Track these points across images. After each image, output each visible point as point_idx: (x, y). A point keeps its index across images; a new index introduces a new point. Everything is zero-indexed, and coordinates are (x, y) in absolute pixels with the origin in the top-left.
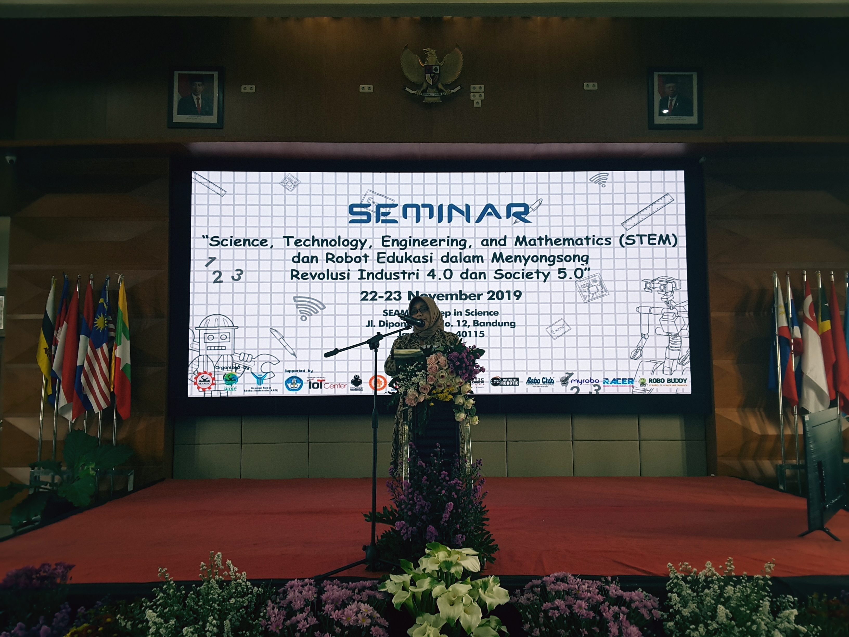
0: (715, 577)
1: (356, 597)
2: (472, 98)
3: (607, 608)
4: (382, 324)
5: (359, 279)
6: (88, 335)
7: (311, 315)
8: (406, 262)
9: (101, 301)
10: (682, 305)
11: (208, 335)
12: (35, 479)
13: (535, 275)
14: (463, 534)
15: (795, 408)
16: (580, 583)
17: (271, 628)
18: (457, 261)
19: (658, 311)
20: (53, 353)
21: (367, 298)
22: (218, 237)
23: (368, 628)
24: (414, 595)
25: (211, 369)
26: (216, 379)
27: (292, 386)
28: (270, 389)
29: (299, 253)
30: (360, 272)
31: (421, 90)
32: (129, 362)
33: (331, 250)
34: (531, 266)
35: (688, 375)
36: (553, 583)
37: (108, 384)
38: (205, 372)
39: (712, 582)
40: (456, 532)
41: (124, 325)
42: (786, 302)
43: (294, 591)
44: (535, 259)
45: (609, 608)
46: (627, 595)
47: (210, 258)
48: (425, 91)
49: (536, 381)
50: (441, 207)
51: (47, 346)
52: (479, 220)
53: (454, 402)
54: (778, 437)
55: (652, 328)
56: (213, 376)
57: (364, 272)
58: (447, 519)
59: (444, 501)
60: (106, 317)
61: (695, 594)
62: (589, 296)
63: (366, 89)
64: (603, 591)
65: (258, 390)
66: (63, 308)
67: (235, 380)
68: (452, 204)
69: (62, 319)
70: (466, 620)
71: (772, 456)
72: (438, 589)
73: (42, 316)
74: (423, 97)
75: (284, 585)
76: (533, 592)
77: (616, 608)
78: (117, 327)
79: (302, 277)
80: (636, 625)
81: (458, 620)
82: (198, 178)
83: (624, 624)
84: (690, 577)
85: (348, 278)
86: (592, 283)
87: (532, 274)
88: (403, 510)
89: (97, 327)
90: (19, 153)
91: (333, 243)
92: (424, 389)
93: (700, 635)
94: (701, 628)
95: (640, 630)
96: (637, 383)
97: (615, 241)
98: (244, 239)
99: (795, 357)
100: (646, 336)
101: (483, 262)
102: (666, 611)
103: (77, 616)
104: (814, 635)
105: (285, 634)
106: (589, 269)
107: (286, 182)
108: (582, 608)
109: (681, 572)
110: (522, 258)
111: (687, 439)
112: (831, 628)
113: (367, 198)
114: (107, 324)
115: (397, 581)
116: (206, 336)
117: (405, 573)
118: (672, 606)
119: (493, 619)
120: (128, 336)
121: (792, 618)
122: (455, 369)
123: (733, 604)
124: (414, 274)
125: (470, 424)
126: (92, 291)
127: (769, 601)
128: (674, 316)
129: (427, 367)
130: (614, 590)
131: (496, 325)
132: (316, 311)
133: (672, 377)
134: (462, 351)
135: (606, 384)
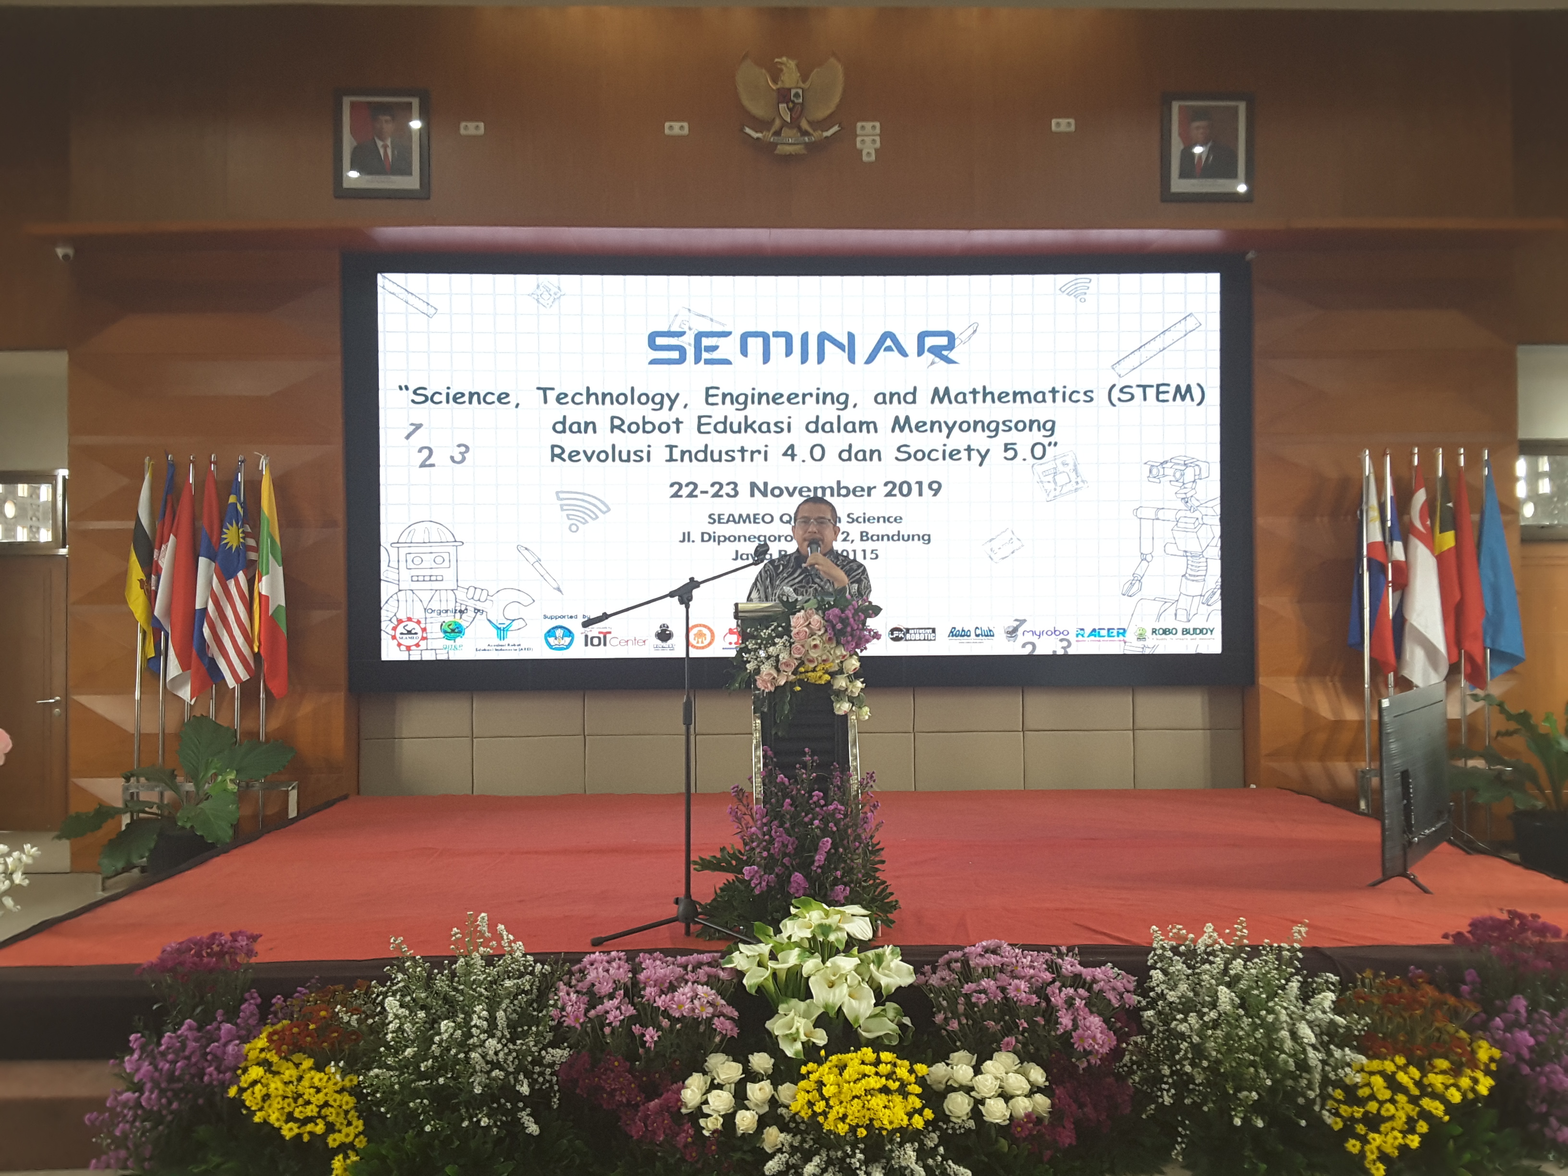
0: (1217, 947)
1: (690, 976)
2: (859, 145)
3: (1057, 991)
4: (706, 537)
5: (667, 461)
6: (212, 558)
7: (586, 522)
8: (746, 431)
9: (232, 499)
10: (1210, 504)
11: (412, 556)
12: (132, 802)
13: (964, 455)
14: (845, 884)
15: (1391, 676)
16: (1020, 955)
17: (568, 1022)
18: (832, 431)
19: (1170, 515)
20: (153, 588)
21: (679, 494)
22: (425, 389)
23: (709, 1021)
24: (774, 974)
25: (419, 614)
26: (428, 631)
27: (556, 642)
28: (518, 646)
29: (565, 417)
30: (668, 449)
31: (772, 132)
32: (283, 603)
33: (617, 410)
34: (959, 440)
35: (1216, 622)
36: (981, 955)
37: (249, 641)
38: (410, 619)
39: (1213, 953)
40: (836, 882)
41: (273, 540)
42: (1383, 501)
43: (596, 968)
44: (965, 426)
45: (1060, 991)
46: (1087, 973)
47: (412, 424)
48: (777, 133)
49: (964, 634)
50: (805, 337)
51: (142, 576)
52: (870, 359)
53: (832, 686)
54: (1362, 723)
55: (1159, 545)
56: (423, 626)
57: (674, 449)
58: (821, 863)
59: (818, 836)
60: (242, 526)
61: (1190, 971)
62: (1055, 490)
63: (677, 128)
64: (1052, 967)
65: (499, 648)
66: (167, 512)
67: (460, 632)
68: (824, 333)
69: (166, 532)
70: (851, 1008)
71: (1351, 753)
72: (810, 965)
73: (131, 525)
74: (775, 145)
75: (580, 961)
76: (949, 968)
77: (1071, 991)
78: (260, 543)
79: (570, 457)
80: (1100, 1015)
81: (840, 1008)
82: (389, 286)
83: (1081, 1013)
84: (1183, 947)
85: (649, 460)
86: (1061, 468)
87: (959, 452)
88: (753, 849)
89: (227, 543)
90: (78, 242)
91: (622, 399)
92: (787, 665)
93: (1191, 1029)
94: (1193, 1018)
95: (1104, 1021)
96: (1131, 636)
97: (1101, 396)
98: (470, 393)
99: (1393, 591)
100: (1149, 558)
101: (876, 431)
102: (1145, 995)
103: (272, 1009)
104: (1359, 1031)
105: (589, 1030)
106: (1056, 444)
107: (539, 293)
108: (1020, 990)
109: (1170, 940)
110: (943, 426)
111: (1213, 727)
112: (1386, 1019)
113: (678, 321)
114: (244, 538)
115: (749, 954)
116: (410, 557)
117: (761, 942)
118: (1154, 987)
119: (891, 1006)
120: (281, 562)
121: (1327, 1004)
122: (835, 634)
123: (1243, 985)
124: (759, 452)
125: (857, 719)
126: (216, 482)
127: (1299, 981)
128: (1197, 523)
129: (791, 631)
130: (1070, 965)
131: (899, 540)
132: (594, 516)
133: (1190, 626)
134: (847, 606)
135: (1080, 638)
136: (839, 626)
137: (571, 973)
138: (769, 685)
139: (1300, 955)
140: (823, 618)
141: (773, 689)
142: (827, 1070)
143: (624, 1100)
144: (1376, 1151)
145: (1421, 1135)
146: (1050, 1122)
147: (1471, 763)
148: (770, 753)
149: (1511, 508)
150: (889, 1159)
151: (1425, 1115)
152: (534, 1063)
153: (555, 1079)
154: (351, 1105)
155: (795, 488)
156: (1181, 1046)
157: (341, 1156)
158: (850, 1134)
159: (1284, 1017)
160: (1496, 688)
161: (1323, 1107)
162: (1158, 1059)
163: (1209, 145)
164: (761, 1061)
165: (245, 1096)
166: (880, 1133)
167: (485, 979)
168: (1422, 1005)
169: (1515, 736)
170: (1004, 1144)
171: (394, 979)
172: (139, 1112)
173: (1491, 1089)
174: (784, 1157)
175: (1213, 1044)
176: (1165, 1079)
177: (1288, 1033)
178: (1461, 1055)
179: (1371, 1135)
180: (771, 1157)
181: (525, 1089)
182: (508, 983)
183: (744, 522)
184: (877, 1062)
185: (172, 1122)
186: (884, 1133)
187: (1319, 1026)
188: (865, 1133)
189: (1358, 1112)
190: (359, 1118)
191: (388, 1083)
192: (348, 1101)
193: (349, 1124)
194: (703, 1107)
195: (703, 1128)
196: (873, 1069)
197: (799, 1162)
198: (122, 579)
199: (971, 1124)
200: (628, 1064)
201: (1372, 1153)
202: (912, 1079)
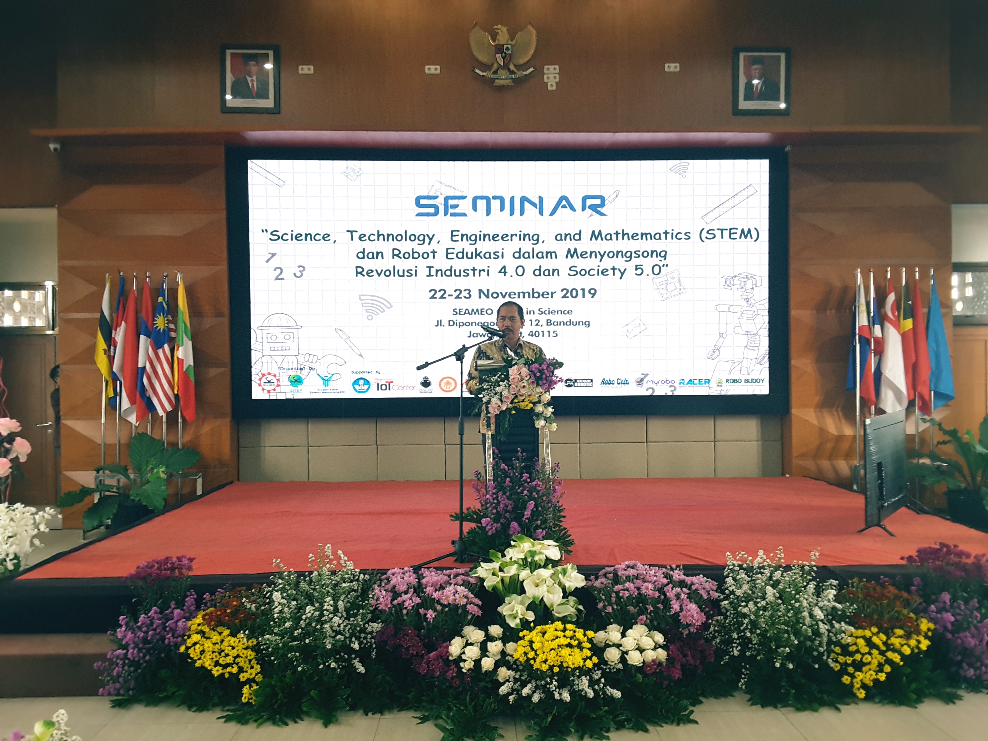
0: (766, 564)
1: (452, 581)
2: (546, 80)
3: (670, 589)
4: (451, 323)
5: (427, 276)
6: (148, 335)
7: (378, 314)
8: (476, 258)
9: (160, 299)
10: (762, 302)
11: (271, 335)
12: (100, 484)
13: (610, 272)
14: (543, 529)
15: (873, 408)
16: (648, 569)
17: (381, 607)
18: (529, 257)
19: (738, 309)
20: (112, 354)
21: (435, 296)
22: (277, 231)
23: (464, 606)
24: (502, 580)
25: (275, 371)
26: (281, 380)
27: (360, 388)
28: (335, 390)
29: (364, 249)
30: (428, 269)
31: (492, 71)
32: (192, 364)
33: (396, 245)
34: (607, 263)
35: (765, 375)
36: (624, 569)
37: (172, 387)
38: (269, 374)
39: (763, 568)
40: (537, 527)
41: (185, 325)
42: (868, 300)
43: (396, 577)
44: (611, 255)
45: (672, 589)
46: (688, 580)
47: (270, 253)
48: (495, 72)
49: (611, 383)
50: (512, 199)
51: (105, 347)
52: (552, 214)
53: (534, 410)
54: (854, 437)
55: (731, 328)
56: (277, 378)
57: (432, 269)
58: (528, 517)
59: (526, 500)
60: (166, 316)
61: (749, 579)
62: (667, 293)
63: (433, 69)
64: (667, 576)
65: (324, 391)
66: (120, 307)
67: (300, 382)
68: (524, 196)
69: (120, 319)
70: (548, 599)
71: (848, 456)
72: (524, 574)
73: (98, 315)
74: (493, 80)
76: (606, 577)
77: (679, 589)
78: (178, 326)
79: (368, 274)
80: (696, 603)
81: (542, 598)
82: (255, 168)
83: (685, 602)
84: (745, 565)
85: (416, 275)
86: (670, 280)
87: (607, 270)
88: (487, 508)
89: (157, 327)
90: (64, 141)
91: (399, 238)
92: (507, 398)
93: (750, 611)
94: (751, 605)
95: (698, 607)
96: (713, 384)
97: (695, 236)
98: (306, 234)
99: (874, 356)
100: (724, 336)
101: (556, 258)
102: (723, 592)
103: (204, 601)
104: (850, 613)
105: (393, 612)
106: (667, 265)
107: (348, 172)
108: (648, 589)
109: (738, 560)
110: (598, 255)
111: (763, 440)
112: (866, 606)
113: (434, 189)
114: (167, 323)
115: (487, 568)
116: (269, 335)
117: (494, 562)
118: (728, 587)
119: (572, 599)
120: (190, 337)
121: (831, 597)
122: (536, 379)
123: (781, 586)
124: (484, 270)
125: (549, 431)
126: (150, 289)
127: (814, 585)
128: (754, 314)
129: (509, 378)
130: (678, 575)
131: (570, 325)
132: (382, 310)
133: (750, 378)
134: (543, 363)
135: (682, 385)
136: (538, 374)
137: (381, 580)
138: (496, 410)
139: (815, 568)
140: (528, 369)
141: (498, 413)
142: (535, 634)
143: (415, 653)
144: (860, 683)
145: (886, 673)
146: (666, 665)
147: (921, 461)
148: (496, 451)
149: (948, 304)
150: (572, 686)
151: (889, 661)
152: (360, 632)
153: (373, 641)
154: (253, 656)
155: (506, 293)
156: (744, 621)
157: (248, 686)
158: (549, 671)
159: (805, 604)
160: (938, 415)
161: (828, 657)
162: (730, 630)
163: (763, 79)
164: (495, 630)
165: (190, 651)
166: (567, 670)
167: (331, 582)
168: (887, 598)
169: (948, 445)
170: (640, 676)
171: (277, 583)
172: (127, 661)
173: (928, 647)
174: (510, 684)
175: (763, 619)
176: (735, 641)
177: (808, 614)
178: (910, 627)
179: (857, 673)
180: (503, 684)
181: (356, 646)
182: (344, 585)
183: (475, 314)
184: (565, 630)
185: (145, 667)
186: (569, 670)
187: (826, 610)
188: (558, 670)
189: (849, 660)
190: (257, 664)
191: (274, 643)
192: (251, 654)
193: (252, 667)
194: (462, 655)
195: (462, 668)
196: (562, 634)
197: (519, 687)
198: (92, 349)
199: (620, 666)
200: (417, 632)
201: (858, 683)
202: (586, 639)
